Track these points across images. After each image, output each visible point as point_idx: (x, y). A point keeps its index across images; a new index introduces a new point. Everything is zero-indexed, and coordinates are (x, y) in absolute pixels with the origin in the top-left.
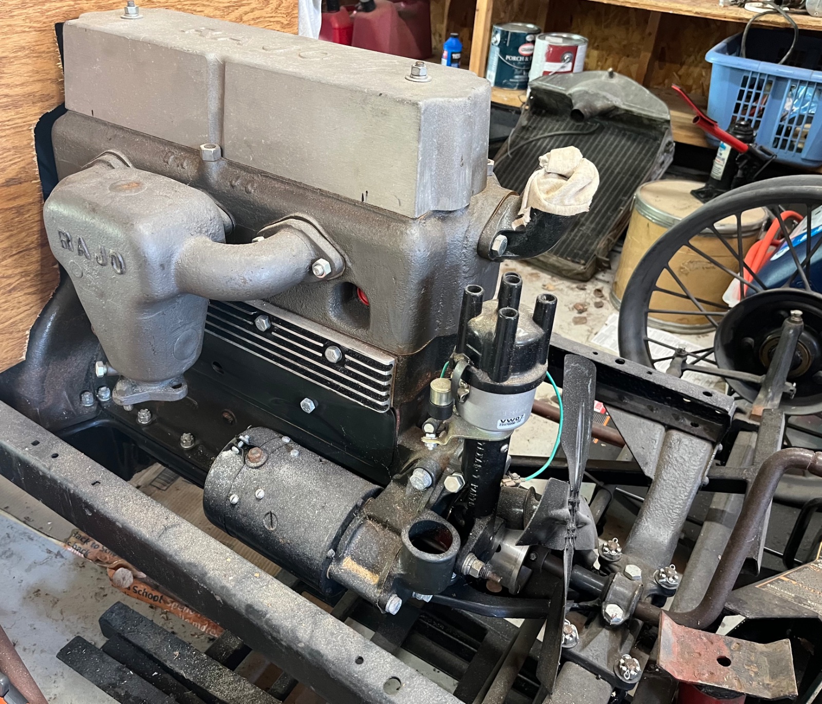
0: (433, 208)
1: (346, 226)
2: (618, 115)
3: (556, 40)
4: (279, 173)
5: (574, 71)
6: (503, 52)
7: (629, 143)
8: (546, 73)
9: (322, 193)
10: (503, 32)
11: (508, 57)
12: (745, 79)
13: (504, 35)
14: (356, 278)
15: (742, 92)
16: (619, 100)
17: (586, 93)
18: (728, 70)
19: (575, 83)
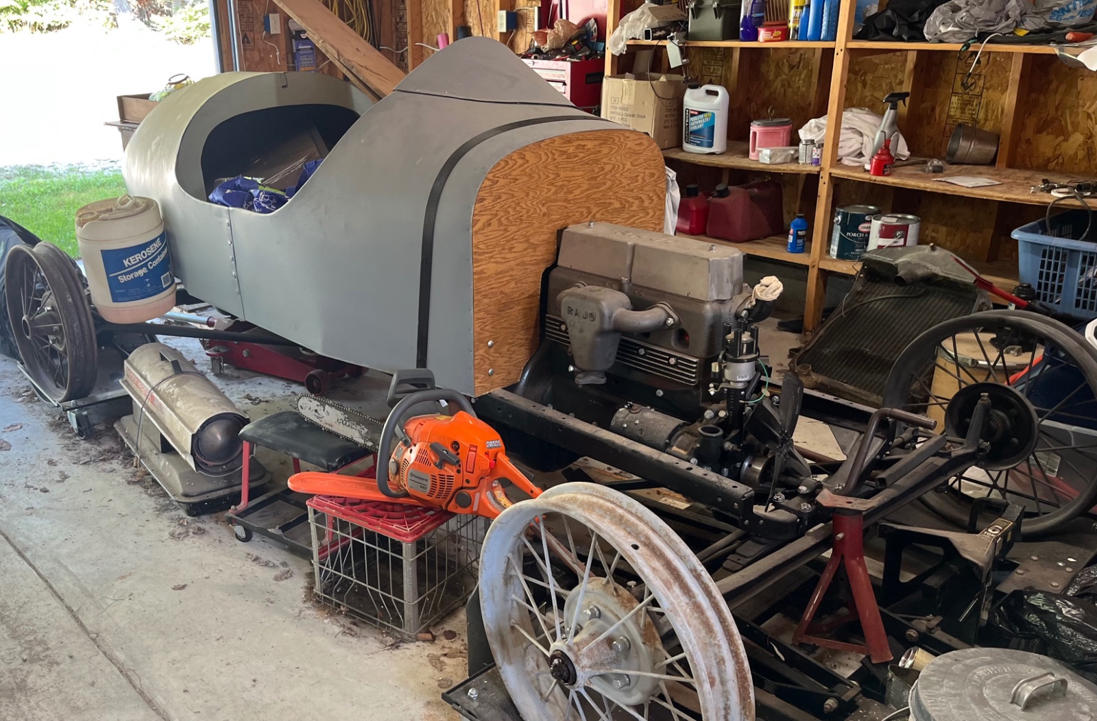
0: (716, 298)
1: (680, 305)
2: (939, 281)
3: (891, 220)
4: (655, 287)
5: (907, 245)
6: (844, 230)
7: (952, 304)
8: (880, 247)
9: (671, 294)
10: (843, 213)
11: (848, 234)
12: (1045, 252)
13: (845, 216)
14: (684, 326)
15: (1043, 262)
16: (938, 268)
17: (909, 263)
18: (1030, 245)
19: (902, 255)
